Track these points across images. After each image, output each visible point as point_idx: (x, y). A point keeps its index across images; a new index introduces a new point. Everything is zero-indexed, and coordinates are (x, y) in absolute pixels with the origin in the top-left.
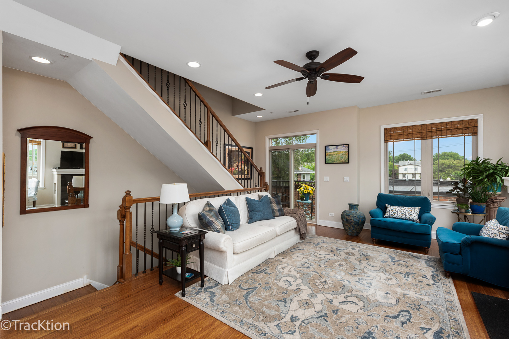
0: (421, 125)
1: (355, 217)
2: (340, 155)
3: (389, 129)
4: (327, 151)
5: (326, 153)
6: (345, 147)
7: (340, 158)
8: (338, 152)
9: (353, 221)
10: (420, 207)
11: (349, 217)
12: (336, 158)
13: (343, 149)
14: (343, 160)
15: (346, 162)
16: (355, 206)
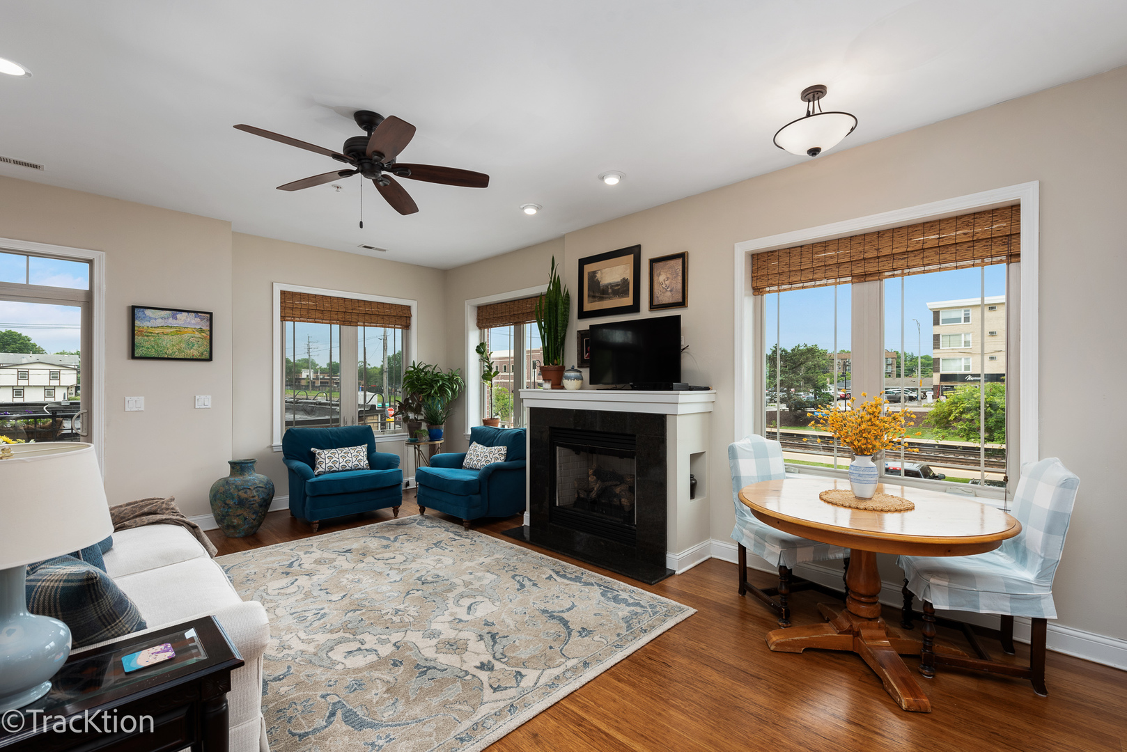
0: (344, 299)
1: (261, 489)
2: (186, 336)
3: (289, 293)
4: (137, 323)
5: (136, 328)
6: (202, 319)
7: (183, 345)
8: (179, 330)
9: (256, 498)
10: (366, 445)
11: (246, 493)
12: (170, 344)
13: (193, 322)
14: (194, 352)
15: (204, 357)
16: (251, 465)
